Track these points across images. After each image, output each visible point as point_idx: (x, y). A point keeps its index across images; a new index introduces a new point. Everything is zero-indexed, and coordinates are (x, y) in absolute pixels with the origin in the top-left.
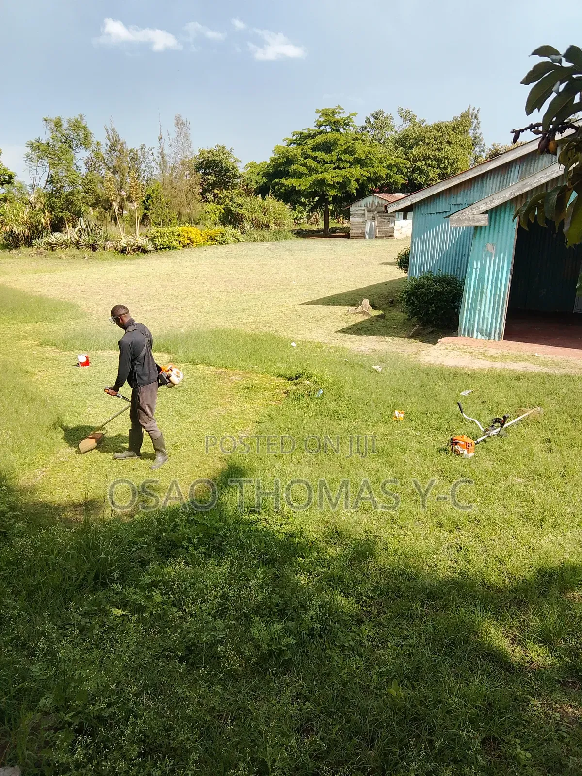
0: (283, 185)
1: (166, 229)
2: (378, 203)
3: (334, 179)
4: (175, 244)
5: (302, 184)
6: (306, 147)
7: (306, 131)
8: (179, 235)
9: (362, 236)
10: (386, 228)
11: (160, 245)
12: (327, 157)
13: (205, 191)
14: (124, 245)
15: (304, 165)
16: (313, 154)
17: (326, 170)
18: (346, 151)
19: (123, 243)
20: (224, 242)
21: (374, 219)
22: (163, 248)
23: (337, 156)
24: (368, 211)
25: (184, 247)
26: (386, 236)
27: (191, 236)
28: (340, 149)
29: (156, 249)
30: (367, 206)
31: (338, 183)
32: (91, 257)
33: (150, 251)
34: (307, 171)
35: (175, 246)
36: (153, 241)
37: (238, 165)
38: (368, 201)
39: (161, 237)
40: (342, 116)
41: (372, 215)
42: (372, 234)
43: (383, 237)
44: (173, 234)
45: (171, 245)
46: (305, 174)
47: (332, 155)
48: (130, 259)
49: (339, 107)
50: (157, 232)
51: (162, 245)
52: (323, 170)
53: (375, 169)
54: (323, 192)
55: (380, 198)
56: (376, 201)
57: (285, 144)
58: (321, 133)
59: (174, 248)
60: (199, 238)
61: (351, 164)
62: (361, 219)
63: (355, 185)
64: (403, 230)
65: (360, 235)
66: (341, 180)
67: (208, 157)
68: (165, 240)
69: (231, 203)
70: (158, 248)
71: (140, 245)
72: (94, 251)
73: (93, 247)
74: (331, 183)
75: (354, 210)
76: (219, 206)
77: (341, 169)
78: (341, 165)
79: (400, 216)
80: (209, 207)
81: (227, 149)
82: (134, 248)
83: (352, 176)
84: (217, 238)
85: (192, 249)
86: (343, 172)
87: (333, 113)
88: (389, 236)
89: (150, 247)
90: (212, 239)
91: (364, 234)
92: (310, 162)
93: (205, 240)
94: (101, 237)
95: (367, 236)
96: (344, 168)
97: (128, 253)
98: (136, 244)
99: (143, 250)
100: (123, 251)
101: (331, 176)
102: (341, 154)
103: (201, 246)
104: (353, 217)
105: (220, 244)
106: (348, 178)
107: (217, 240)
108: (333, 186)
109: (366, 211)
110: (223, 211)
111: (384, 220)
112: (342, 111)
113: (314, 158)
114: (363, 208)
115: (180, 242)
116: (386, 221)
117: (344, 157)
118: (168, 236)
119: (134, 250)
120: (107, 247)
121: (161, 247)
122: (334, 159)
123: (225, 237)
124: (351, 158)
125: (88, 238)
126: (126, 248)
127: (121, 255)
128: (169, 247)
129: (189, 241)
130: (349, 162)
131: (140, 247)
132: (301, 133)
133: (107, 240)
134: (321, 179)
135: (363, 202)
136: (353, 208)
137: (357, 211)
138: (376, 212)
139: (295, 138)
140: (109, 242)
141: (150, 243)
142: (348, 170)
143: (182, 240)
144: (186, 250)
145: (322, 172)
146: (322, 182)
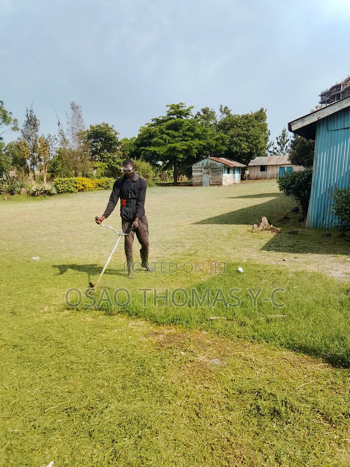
0: (147, 151)
1: (66, 179)
2: (211, 163)
3: (182, 147)
4: (72, 189)
5: (161, 150)
6: (162, 127)
7: (161, 118)
8: (76, 183)
9: (200, 184)
10: (217, 179)
11: (62, 190)
12: (176, 134)
13: (94, 153)
14: (35, 190)
15: (161, 138)
16: (167, 132)
17: (176, 142)
18: (188, 130)
19: (34, 189)
20: (108, 188)
21: (208, 173)
22: (64, 192)
23: (183, 133)
24: (204, 169)
25: (79, 191)
26: (217, 184)
27: (84, 183)
28: (184, 128)
29: (59, 193)
30: (203, 165)
31: (184, 150)
32: (9, 199)
33: (54, 194)
34: (163, 142)
35: (73, 190)
36: (56, 187)
37: (117, 136)
38: (205, 162)
39: (62, 184)
40: (184, 108)
41: (207, 171)
42: (207, 183)
43: (215, 185)
44: (71, 182)
45: (70, 189)
46: (162, 144)
47: (180, 132)
48: (40, 200)
49: (181, 104)
50: (59, 181)
51: (63, 189)
52: (174, 141)
53: (208, 141)
54: (174, 156)
55: (212, 159)
56: (210, 161)
57: (147, 126)
58: (171, 119)
59: (72, 192)
60: (90, 185)
61: (192, 138)
62: (200, 174)
63: (195, 151)
64: (228, 180)
65: (199, 184)
66: (185, 147)
67: (97, 130)
68: (65, 186)
69: (113, 162)
70: (60, 191)
71: (46, 190)
72: (12, 195)
73: (11, 192)
74: (180, 150)
75: (195, 168)
76: (104, 164)
77: (186, 141)
78: (186, 139)
79: (225, 171)
80: (97, 164)
81: (110, 126)
82: (42, 192)
83: (194, 145)
84: (103, 185)
85: (85, 192)
86: (187, 143)
87: (178, 107)
88: (219, 184)
89: (54, 191)
90: (100, 186)
91: (202, 183)
92: (165, 136)
93: (94, 187)
94: (18, 186)
95: (204, 184)
96: (188, 140)
97: (37, 196)
98: (44, 189)
99: (49, 193)
100: (33, 194)
101: (179, 145)
102: (186, 132)
103: (92, 190)
104: (194, 172)
105: (105, 189)
106: (191, 146)
107: (103, 187)
108: (181, 152)
109: (203, 169)
110: (107, 167)
111: (215, 174)
112: (184, 105)
113: (168, 134)
114: (201, 166)
115: (76, 187)
116: (217, 174)
117: (188, 133)
118: (67, 183)
119: (42, 194)
120: (22, 192)
121: (63, 191)
122: (181, 134)
123: (109, 185)
124: (192, 134)
125: (7, 186)
126: (36, 192)
127: (32, 197)
128: (68, 191)
129: (83, 187)
130: (191, 137)
131: (46, 191)
132: (157, 120)
133: (22, 187)
134: (173, 147)
135: (200, 163)
136: (194, 167)
137: (197, 168)
138: (210, 169)
139: (153, 122)
140: (23, 188)
141: (54, 189)
142: (190, 141)
143: (78, 186)
144: (81, 193)
145: (173, 143)
146: (174, 149)
